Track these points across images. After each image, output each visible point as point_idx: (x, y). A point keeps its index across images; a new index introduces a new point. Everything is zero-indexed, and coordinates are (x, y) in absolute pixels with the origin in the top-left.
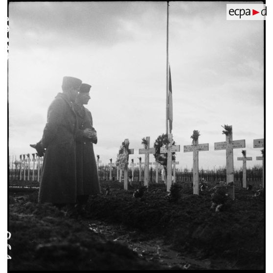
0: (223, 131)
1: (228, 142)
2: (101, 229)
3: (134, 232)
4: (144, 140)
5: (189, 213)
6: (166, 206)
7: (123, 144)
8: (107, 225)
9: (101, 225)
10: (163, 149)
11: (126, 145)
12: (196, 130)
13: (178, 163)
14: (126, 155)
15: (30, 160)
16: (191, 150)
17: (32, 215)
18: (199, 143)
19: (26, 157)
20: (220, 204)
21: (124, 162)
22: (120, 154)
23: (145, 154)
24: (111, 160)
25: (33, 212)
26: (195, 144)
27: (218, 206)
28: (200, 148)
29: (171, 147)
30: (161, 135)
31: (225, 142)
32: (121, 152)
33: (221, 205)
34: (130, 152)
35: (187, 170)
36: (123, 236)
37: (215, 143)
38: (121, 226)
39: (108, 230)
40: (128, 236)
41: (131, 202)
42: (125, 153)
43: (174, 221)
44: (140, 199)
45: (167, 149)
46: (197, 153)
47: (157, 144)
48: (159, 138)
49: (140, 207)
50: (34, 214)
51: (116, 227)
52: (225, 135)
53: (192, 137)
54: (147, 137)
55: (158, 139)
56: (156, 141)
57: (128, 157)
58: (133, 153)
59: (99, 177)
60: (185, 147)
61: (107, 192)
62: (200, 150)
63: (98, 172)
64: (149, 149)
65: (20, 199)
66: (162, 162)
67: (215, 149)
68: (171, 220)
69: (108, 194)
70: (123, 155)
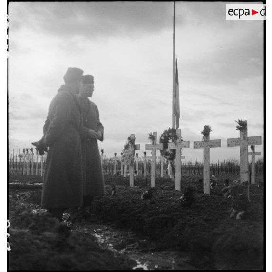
0: (237, 127)
1: (242, 139)
2: (107, 235)
3: (145, 241)
4: (150, 135)
5: (206, 220)
6: (179, 211)
7: (129, 139)
8: (113, 232)
9: (107, 230)
10: (171, 145)
11: (131, 140)
12: (207, 125)
13: (184, 158)
14: (131, 150)
15: (33, 154)
16: (201, 147)
17: (28, 230)
18: (210, 139)
19: (29, 151)
20: (241, 211)
21: (129, 158)
22: (125, 149)
23: (152, 149)
24: (115, 154)
25: (30, 226)
26: (206, 140)
27: (240, 213)
28: (212, 144)
29: (180, 143)
30: (167, 129)
31: (239, 138)
32: (127, 147)
33: (243, 212)
34: (136, 147)
35: (191, 163)
36: (132, 245)
37: (228, 140)
38: (129, 233)
39: (115, 237)
40: (137, 245)
41: (139, 205)
42: (131, 149)
43: (189, 231)
44: (149, 200)
45: (176, 145)
46: (208, 150)
47: (163, 138)
48: (166, 132)
49: (150, 212)
50: (30, 228)
51: (124, 233)
52: (239, 131)
53: (202, 133)
54: (154, 133)
55: (164, 133)
56: (162, 135)
57: (134, 153)
58: (139, 149)
59: (103, 170)
60: (195, 143)
61: (113, 192)
62: (211, 146)
63: (102, 165)
64: (156, 144)
65: (23, 196)
66: (168, 157)
67: (228, 145)
68: (187, 229)
69: (114, 194)
70: (128, 150)
